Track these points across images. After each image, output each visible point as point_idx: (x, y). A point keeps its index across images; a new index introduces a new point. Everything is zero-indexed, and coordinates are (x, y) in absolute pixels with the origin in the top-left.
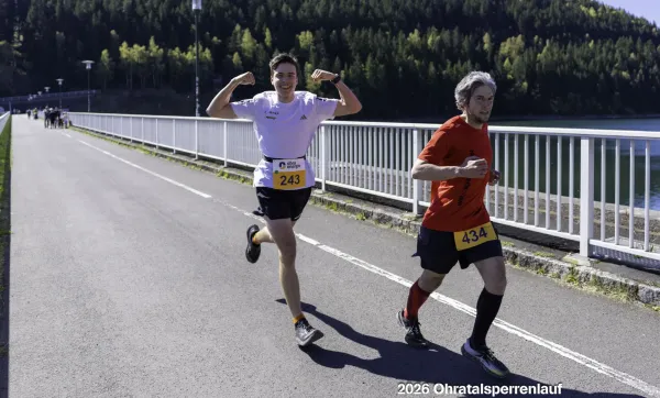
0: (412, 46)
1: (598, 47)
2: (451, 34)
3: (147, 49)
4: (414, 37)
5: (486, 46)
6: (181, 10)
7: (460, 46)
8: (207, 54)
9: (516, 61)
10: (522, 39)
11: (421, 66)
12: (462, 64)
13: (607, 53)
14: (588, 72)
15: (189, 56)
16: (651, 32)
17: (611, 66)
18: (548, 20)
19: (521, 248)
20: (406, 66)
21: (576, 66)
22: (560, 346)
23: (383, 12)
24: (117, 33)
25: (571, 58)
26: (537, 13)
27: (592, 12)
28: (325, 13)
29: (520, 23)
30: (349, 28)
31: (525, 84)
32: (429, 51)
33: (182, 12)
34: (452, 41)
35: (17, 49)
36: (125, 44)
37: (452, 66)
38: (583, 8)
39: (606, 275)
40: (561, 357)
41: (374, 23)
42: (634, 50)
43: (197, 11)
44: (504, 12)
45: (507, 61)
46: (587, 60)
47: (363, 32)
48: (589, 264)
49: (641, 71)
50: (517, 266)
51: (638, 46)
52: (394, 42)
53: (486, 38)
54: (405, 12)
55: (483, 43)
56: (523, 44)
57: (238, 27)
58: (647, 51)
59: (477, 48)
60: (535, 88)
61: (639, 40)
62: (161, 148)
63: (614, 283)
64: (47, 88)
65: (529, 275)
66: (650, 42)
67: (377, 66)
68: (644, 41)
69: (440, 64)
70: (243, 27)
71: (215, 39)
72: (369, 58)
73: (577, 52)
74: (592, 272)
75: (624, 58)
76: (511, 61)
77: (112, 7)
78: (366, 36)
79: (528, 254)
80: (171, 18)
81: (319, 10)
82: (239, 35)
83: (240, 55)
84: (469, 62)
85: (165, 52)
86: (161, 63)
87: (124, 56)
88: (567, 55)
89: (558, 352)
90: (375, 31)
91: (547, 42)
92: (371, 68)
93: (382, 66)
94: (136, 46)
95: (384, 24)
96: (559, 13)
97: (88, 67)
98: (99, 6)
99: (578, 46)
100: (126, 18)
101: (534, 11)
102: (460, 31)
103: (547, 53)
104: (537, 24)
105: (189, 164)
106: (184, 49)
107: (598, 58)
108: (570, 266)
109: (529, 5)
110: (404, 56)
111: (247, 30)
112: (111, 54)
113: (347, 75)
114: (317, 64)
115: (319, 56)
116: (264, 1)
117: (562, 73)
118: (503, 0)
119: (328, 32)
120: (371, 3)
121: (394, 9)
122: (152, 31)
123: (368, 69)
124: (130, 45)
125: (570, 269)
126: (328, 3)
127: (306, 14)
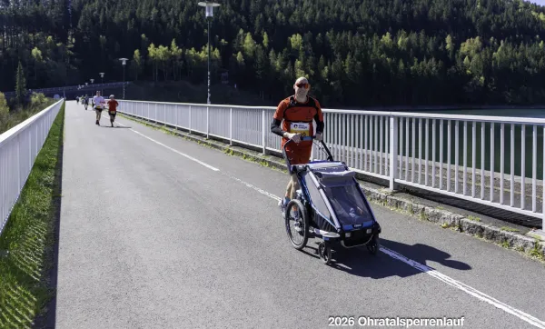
0: (385, 46)
2: (418, 35)
3: (169, 49)
4: (387, 38)
5: (448, 46)
6: (196, 17)
7: (425, 45)
8: (216, 53)
9: (474, 58)
10: (480, 40)
11: (392, 64)
12: (427, 61)
14: (538, 68)
15: (202, 55)
18: (502, 24)
19: (487, 224)
20: (379, 63)
21: (527, 63)
22: (528, 315)
23: (360, 18)
24: (147, 36)
25: (523, 56)
26: (493, 18)
27: (542, 16)
28: (312, 20)
29: (477, 26)
30: (332, 31)
31: (482, 78)
32: (399, 50)
33: (197, 19)
34: (418, 43)
35: (70, 49)
36: (152, 45)
37: (419, 62)
38: (534, 13)
40: (529, 326)
41: (354, 29)
43: (209, 17)
44: (464, 17)
45: (466, 59)
46: (537, 58)
47: (344, 36)
50: (483, 239)
52: (370, 43)
53: (448, 39)
54: (379, 17)
55: (445, 44)
56: (480, 44)
57: (241, 31)
59: (441, 48)
60: (490, 81)
62: (179, 129)
64: (92, 80)
65: (495, 248)
67: (355, 62)
69: (408, 62)
70: (246, 31)
71: (223, 41)
72: (349, 57)
73: (528, 51)
76: (470, 59)
77: (143, 15)
78: (346, 38)
79: (493, 228)
80: (188, 24)
81: (307, 17)
82: (242, 38)
83: (243, 53)
84: (433, 59)
85: (184, 51)
86: (180, 60)
87: (151, 54)
88: (520, 54)
89: (527, 320)
90: (354, 34)
91: (502, 42)
92: (350, 65)
93: (359, 63)
94: (161, 47)
95: (362, 28)
96: (512, 18)
97: (124, 63)
98: (133, 15)
99: (530, 46)
100: (154, 24)
101: (490, 17)
102: (426, 34)
103: (501, 52)
104: (493, 27)
105: (201, 142)
106: (199, 49)
108: (534, 240)
109: (486, 11)
110: (378, 55)
111: (249, 34)
112: (141, 53)
113: (330, 70)
114: (305, 61)
115: (307, 55)
116: (262, 10)
117: (515, 69)
118: (463, 7)
119: (315, 35)
120: (351, 11)
121: (369, 15)
122: (173, 35)
123: (347, 65)
124: (157, 46)
125: (533, 243)
126: (315, 11)
127: (296, 20)
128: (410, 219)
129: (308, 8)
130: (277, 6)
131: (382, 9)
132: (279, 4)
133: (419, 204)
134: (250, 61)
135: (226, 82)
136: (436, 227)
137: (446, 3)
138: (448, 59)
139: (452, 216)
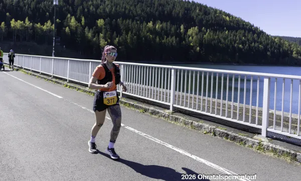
0: (149, 28)
1: (230, 33)
2: (167, 24)
3: (24, 23)
4: (150, 24)
5: (182, 30)
6: (42, 5)
7: (170, 30)
8: (54, 27)
9: (195, 37)
10: (198, 28)
11: (153, 38)
12: (171, 38)
13: (233, 36)
14: (225, 44)
15: (45, 28)
16: (252, 29)
17: (235, 42)
18: (209, 21)
19: (230, 131)
20: (146, 37)
21: (220, 41)
23: (137, 12)
24: (10, 14)
25: (218, 37)
26: (204, 17)
27: (227, 18)
28: (110, 11)
29: (196, 21)
30: (121, 19)
31: (198, 48)
32: (157, 31)
33: (42, 7)
34: (167, 28)
36: (13, 20)
37: (167, 39)
38: (224, 16)
39: (278, 147)
41: (133, 18)
42: (244, 36)
44: (190, 16)
45: (191, 38)
46: (225, 39)
47: (127, 22)
48: (268, 141)
49: (247, 45)
50: (229, 140)
51: (246, 34)
52: (141, 27)
53: (182, 27)
54: (147, 13)
55: (180, 29)
56: (198, 30)
57: (69, 15)
58: (250, 36)
59: (178, 31)
60: (202, 50)
61: (247, 32)
63: (283, 151)
65: (236, 145)
66: (251, 33)
67: (133, 36)
68: (249, 32)
69: (161, 37)
70: (72, 15)
71: (58, 20)
72: (130, 33)
73: (221, 35)
74: (271, 145)
75: (240, 39)
76: (192, 38)
77: (8, 2)
78: (129, 22)
79: (234, 134)
80: (36, 9)
81: (107, 10)
82: (69, 19)
83: (69, 28)
84: (174, 37)
85: (33, 26)
86: (31, 30)
87: (12, 25)
88: (217, 36)
90: (133, 21)
91: (208, 30)
93: (135, 37)
94: (19, 21)
95: (137, 18)
96: (213, 18)
99: (221, 33)
100: (15, 8)
101: (203, 16)
102: (171, 23)
103: (208, 35)
104: (204, 22)
106: (43, 24)
107: (229, 39)
108: (258, 141)
109: (201, 13)
110: (145, 33)
111: (73, 17)
112: (6, 24)
113: (119, 40)
114: (105, 34)
115: (107, 31)
116: (82, 4)
117: (214, 44)
118: (190, 11)
119: (111, 20)
120: (132, 8)
121: (142, 11)
122: (27, 15)
123: (129, 38)
124: (16, 21)
125: (258, 143)
126: (112, 7)
127: (101, 11)
128: (184, 128)
129: (108, 5)
130: (90, 3)
131: (149, 9)
132: (92, 1)
133: (189, 120)
134: (73, 32)
135: (59, 44)
136: (200, 133)
137: (181, 8)
138: (181, 37)
139: (210, 127)
